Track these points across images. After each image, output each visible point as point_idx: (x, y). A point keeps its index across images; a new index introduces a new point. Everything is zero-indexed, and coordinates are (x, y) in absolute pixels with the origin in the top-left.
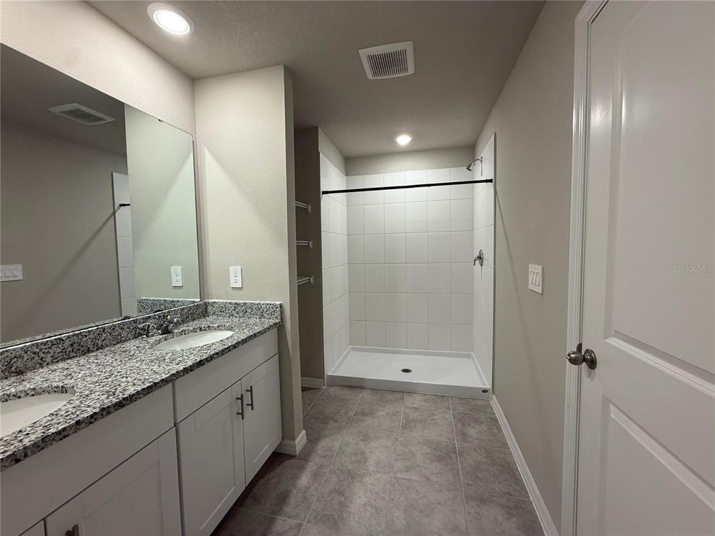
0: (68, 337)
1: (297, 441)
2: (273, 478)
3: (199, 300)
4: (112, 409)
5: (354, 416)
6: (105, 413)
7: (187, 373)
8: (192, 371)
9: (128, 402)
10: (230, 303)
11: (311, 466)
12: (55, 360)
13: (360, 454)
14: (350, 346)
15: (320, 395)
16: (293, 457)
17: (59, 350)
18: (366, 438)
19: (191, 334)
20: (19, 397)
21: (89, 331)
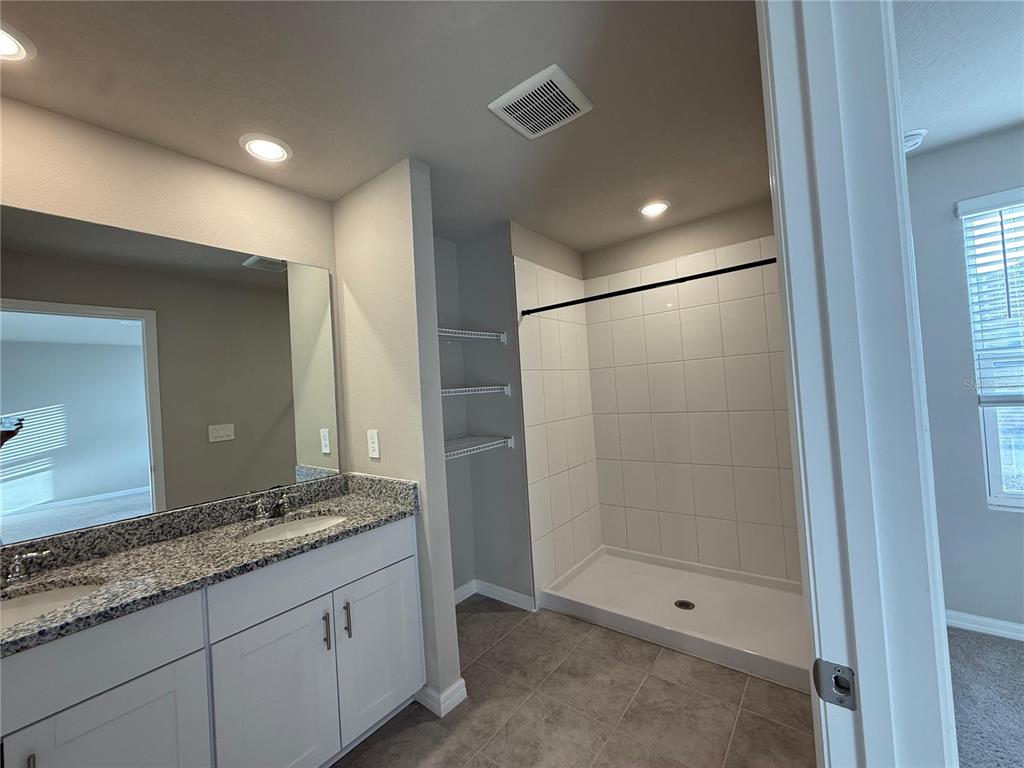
0: (158, 518)
1: (443, 696)
2: (396, 743)
3: (338, 471)
4: (93, 621)
5: (556, 671)
6: (81, 625)
7: (220, 580)
8: (227, 577)
9: (118, 613)
10: (367, 479)
11: (451, 744)
12: (142, 543)
13: (532, 746)
14: (603, 546)
15: (525, 624)
16: (435, 717)
17: (146, 532)
18: (555, 717)
19: (307, 519)
20: (74, 585)
21: (182, 512)
